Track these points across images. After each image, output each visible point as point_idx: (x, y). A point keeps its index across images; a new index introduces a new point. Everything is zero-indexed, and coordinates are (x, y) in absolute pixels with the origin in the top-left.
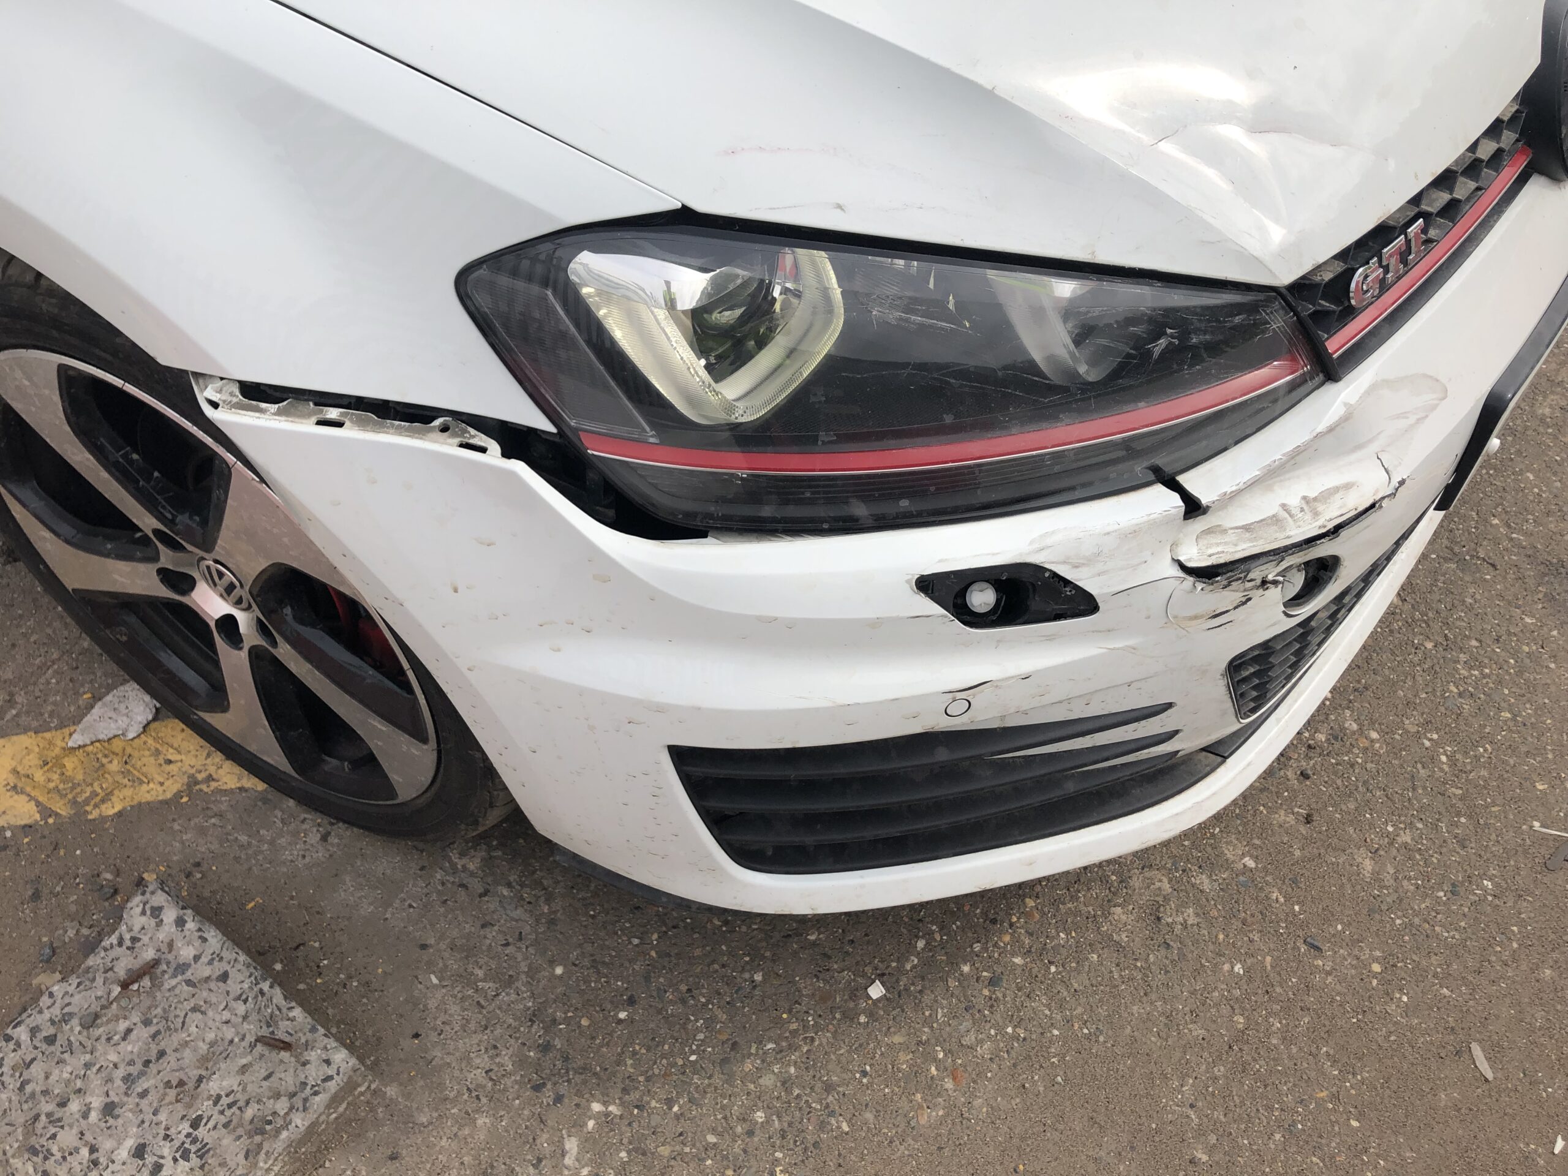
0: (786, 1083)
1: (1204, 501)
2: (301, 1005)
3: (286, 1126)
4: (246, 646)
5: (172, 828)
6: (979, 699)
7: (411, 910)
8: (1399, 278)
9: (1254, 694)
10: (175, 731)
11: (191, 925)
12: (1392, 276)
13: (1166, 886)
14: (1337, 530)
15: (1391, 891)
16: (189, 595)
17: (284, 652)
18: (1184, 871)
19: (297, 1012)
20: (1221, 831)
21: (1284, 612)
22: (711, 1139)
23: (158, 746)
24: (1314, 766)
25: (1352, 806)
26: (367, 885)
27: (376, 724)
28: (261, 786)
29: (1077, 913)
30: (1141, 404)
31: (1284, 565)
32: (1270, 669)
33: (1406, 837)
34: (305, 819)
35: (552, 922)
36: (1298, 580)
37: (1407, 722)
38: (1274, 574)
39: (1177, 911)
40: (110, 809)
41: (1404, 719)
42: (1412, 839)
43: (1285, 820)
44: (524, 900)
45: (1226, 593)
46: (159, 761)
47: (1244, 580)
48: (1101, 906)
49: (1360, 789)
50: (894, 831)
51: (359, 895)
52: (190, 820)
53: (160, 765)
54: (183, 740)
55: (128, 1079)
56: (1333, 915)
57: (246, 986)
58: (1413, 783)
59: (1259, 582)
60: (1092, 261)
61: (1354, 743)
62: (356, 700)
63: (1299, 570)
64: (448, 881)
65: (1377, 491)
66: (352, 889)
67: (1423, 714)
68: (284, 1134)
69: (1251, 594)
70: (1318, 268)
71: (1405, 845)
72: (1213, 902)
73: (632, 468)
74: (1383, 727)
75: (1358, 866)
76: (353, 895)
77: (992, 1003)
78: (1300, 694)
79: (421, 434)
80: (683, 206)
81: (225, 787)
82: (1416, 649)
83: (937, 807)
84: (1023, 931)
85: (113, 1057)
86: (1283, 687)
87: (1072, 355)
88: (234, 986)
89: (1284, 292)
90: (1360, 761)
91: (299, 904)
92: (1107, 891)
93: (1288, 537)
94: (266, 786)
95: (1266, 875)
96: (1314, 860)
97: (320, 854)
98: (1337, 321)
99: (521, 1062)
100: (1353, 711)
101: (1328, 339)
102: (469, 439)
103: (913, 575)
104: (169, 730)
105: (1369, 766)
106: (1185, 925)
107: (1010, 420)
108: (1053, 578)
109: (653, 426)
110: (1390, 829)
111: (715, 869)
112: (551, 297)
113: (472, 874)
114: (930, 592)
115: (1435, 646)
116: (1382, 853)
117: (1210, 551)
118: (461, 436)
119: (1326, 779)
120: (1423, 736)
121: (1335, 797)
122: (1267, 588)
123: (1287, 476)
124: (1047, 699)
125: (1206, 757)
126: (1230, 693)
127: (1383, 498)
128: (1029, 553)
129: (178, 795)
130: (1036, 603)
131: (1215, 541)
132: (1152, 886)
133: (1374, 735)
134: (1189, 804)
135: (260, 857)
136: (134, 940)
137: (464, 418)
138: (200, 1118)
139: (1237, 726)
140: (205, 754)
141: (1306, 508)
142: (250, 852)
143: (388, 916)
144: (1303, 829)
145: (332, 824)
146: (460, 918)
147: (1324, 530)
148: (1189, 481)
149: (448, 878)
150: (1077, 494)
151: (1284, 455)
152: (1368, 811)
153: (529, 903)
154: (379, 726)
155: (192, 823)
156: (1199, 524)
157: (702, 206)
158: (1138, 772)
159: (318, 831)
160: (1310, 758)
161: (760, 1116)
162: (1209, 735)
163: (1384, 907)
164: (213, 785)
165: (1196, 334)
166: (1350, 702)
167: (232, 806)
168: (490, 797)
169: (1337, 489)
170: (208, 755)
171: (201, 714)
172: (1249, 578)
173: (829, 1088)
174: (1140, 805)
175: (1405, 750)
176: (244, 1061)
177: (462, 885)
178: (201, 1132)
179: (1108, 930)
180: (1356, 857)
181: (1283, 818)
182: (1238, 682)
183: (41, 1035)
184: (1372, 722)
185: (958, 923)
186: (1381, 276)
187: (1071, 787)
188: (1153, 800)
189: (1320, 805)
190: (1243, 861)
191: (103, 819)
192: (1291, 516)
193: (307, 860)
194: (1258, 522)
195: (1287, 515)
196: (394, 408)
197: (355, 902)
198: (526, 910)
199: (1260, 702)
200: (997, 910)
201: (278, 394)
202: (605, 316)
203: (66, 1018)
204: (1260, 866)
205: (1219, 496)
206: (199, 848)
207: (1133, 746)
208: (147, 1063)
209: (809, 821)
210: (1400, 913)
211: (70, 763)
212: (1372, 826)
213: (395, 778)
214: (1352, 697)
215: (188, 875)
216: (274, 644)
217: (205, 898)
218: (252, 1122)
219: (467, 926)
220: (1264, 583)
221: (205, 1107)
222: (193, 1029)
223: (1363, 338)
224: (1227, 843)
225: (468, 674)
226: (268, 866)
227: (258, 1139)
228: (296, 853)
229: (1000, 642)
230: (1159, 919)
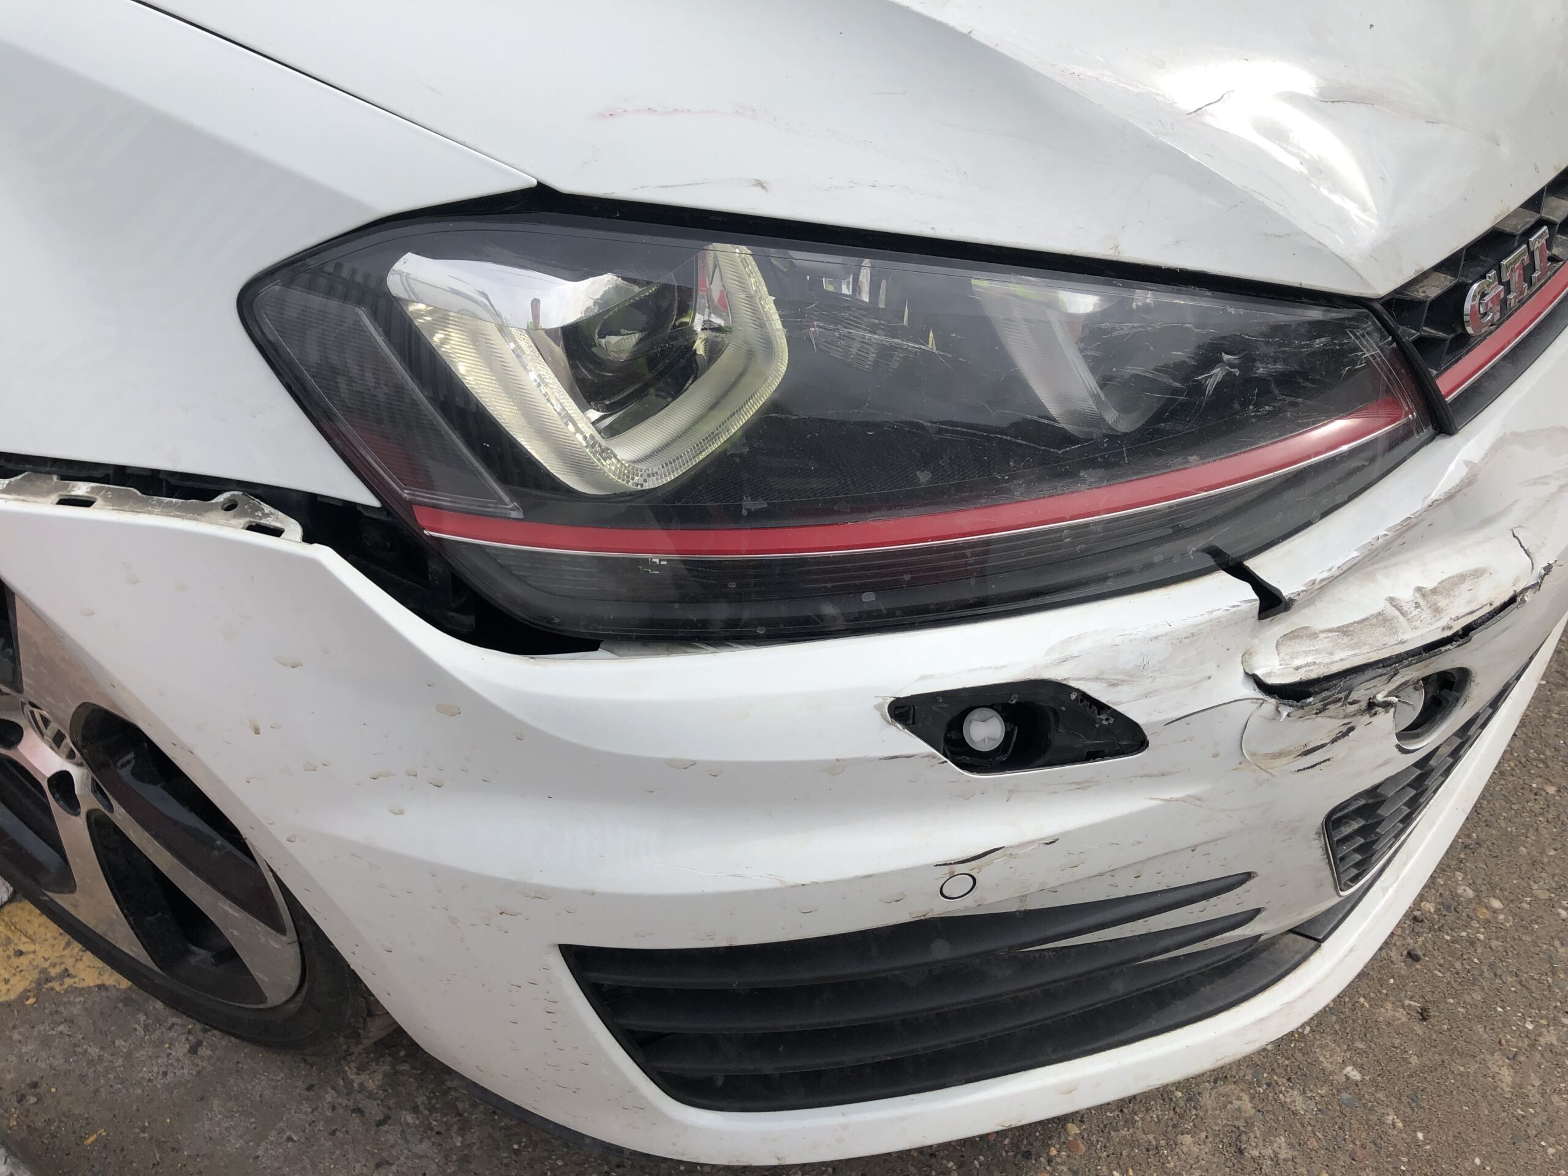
1: (1286, 592)
4: (84, 810)
5: (10, 1038)
6: (986, 873)
7: (290, 1144)
8: (1522, 303)
9: (1358, 857)
10: (27, 915)
12: (1515, 298)
13: (1247, 1105)
14: (1466, 632)
15: (1538, 1110)
16: (16, 748)
17: (120, 816)
18: (1269, 1085)
20: (1312, 1031)
21: (1399, 747)
23: (9, 934)
24: (1424, 944)
25: (1478, 997)
26: (238, 1111)
27: (227, 908)
28: (125, 983)
29: (1133, 1143)
30: (1193, 458)
31: (1398, 680)
32: (1379, 823)
33: (1550, 1037)
34: (173, 1025)
35: (465, 1159)
36: (1417, 701)
37: (1535, 887)
38: (1385, 693)
39: (1264, 1140)
41: (1531, 883)
42: (1559, 1039)
43: (1393, 1016)
44: (432, 1129)
45: (1320, 720)
46: (8, 953)
47: (1346, 701)
48: (1165, 1133)
49: (1486, 974)
50: (883, 1053)
51: (228, 1125)
52: (33, 1027)
53: (9, 957)
54: (40, 925)
56: (1468, 1145)
58: (1552, 965)
59: (1364, 704)
60: (1115, 259)
61: (1471, 914)
62: (202, 878)
63: (1416, 689)
64: (340, 1104)
65: (1517, 580)
66: (219, 1116)
67: (1553, 876)
69: (1354, 721)
70: (1422, 277)
71: (1550, 1048)
72: (1310, 1128)
73: (488, 555)
74: (1506, 893)
75: (1493, 1077)
76: (219, 1125)
78: (1410, 856)
79: (196, 514)
80: (539, 183)
81: (82, 985)
82: (1536, 794)
83: (942, 1020)
84: (1065, 1169)
86: (1390, 847)
87: (1096, 397)
89: (1378, 306)
90: (1482, 937)
91: (151, 1138)
92: (1172, 1113)
93: (1402, 642)
94: (130, 983)
95: (1376, 1091)
96: (1436, 1069)
97: (186, 1071)
98: (1448, 353)
100: (1465, 873)
101: (1438, 376)
102: (261, 518)
103: (884, 698)
104: (26, 913)
105: (1494, 943)
106: (1275, 1160)
107: (1013, 478)
108: (1082, 701)
109: (514, 496)
110: (1530, 1026)
111: (642, 1106)
112: (366, 321)
113: (371, 1096)
114: (910, 722)
115: (1559, 791)
116: (1522, 1058)
117: (1297, 662)
118: (252, 515)
119: (1442, 961)
120: (1557, 905)
121: (1455, 985)
122: (1375, 714)
123: (1393, 560)
124: (1082, 872)
125: (1295, 941)
126: (1328, 858)
127: (1526, 589)
128: (1046, 667)
129: (24, 996)
130: (1059, 737)
131: (1303, 648)
132: (1229, 1106)
133: (1496, 904)
134: (1276, 1005)
135: (111, 1076)
137: (259, 491)
139: (1337, 900)
140: (63, 944)
141: (1422, 602)
142: (100, 1068)
143: (260, 1153)
144: (1419, 1028)
145: (205, 1031)
146: (351, 1156)
147: (1449, 633)
148: (1262, 565)
149: (340, 1100)
150: (1110, 585)
151: (1389, 530)
152: (1500, 1003)
153: (438, 1133)
154: (231, 911)
155: (35, 1033)
156: (1281, 625)
157: (567, 183)
158: (1207, 966)
159: (187, 1039)
160: (1418, 934)
162: (1300, 914)
163: (1532, 1132)
164: (68, 982)
165: (1262, 361)
166: (1461, 862)
167: (86, 1009)
168: (367, 1003)
169: (1462, 578)
170: (68, 944)
171: (51, 894)
172: (1350, 700)
174: (1210, 1008)
175: (1537, 923)
177: (359, 1111)
179: (1175, 1167)
180: (1490, 1065)
181: (1391, 1013)
182: (1338, 841)
184: (1492, 887)
185: (982, 1158)
186: (1502, 295)
187: (1119, 988)
188: (1229, 1000)
189: (1436, 995)
190: (1345, 1072)
192: (1403, 614)
193: (170, 1076)
194: (1358, 622)
195: (1397, 613)
196: (167, 481)
197: (221, 1134)
198: (434, 1143)
199: (1362, 867)
200: (1031, 1139)
201: (10, 466)
202: (444, 341)
204: (1367, 1078)
205: (1305, 585)
206: (39, 1064)
207: (1200, 932)
209: (768, 1042)
210: (1552, 1140)
212: (1506, 1023)
213: (259, 976)
214: (1462, 856)
215: (21, 1099)
216: (111, 808)
217: (36, 1130)
219: (358, 1166)
220: (1371, 706)
223: (1479, 380)
224: (1322, 1047)
225: (287, 844)
226: (119, 1086)
228: (155, 1069)
229: (1012, 793)
230: (1241, 1151)
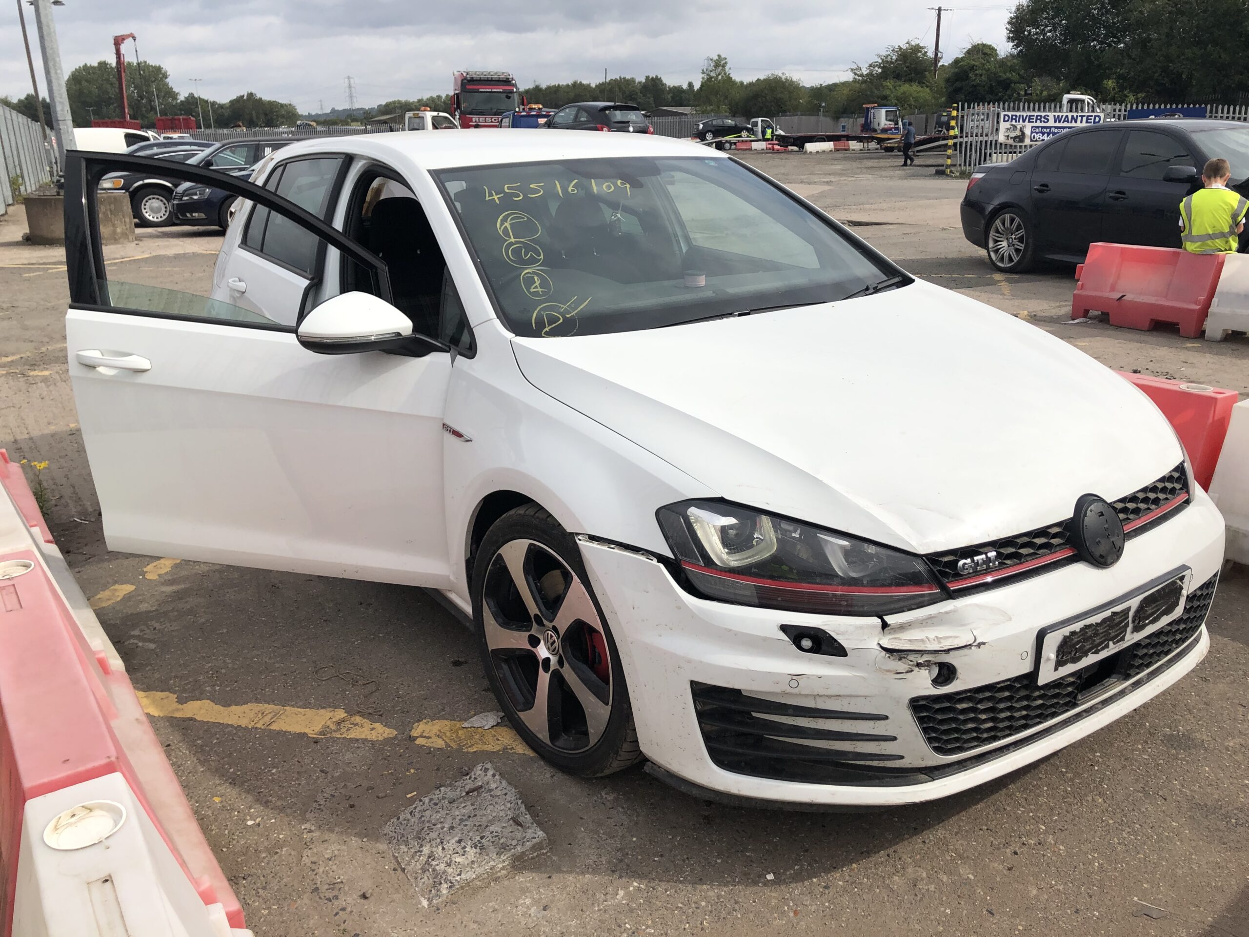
0: (718, 897)
1: (892, 626)
2: (530, 814)
3: (515, 848)
4: (551, 672)
6: (802, 682)
7: (580, 806)
11: (497, 777)
12: (980, 568)
13: (924, 875)
14: (947, 651)
15: (1042, 903)
16: (536, 648)
17: (566, 670)
19: (528, 816)
21: (932, 685)
22: (680, 905)
23: (496, 734)
25: (1036, 870)
26: (565, 795)
31: (925, 658)
33: (1060, 887)
36: (936, 670)
37: (1083, 847)
38: (921, 661)
40: (471, 750)
42: (1063, 889)
45: (901, 664)
46: (494, 739)
47: (907, 659)
49: (1044, 865)
51: (561, 797)
55: (461, 820)
56: (1006, 905)
57: (513, 799)
58: (1075, 869)
59: (915, 663)
62: (586, 686)
63: (936, 666)
65: (968, 642)
66: (558, 795)
67: (1093, 846)
68: (513, 851)
69: (912, 668)
71: (1058, 890)
73: (694, 574)
74: (1069, 845)
75: (1028, 891)
76: (558, 797)
77: (822, 894)
79: (636, 554)
80: (722, 496)
81: (517, 753)
85: (457, 813)
87: (846, 568)
88: (508, 798)
90: (1049, 855)
93: (927, 648)
95: (978, 883)
96: (1006, 883)
97: (549, 781)
98: (952, 576)
99: (609, 862)
102: (649, 557)
103: (781, 624)
104: (502, 729)
105: (1053, 858)
106: (928, 890)
108: (830, 638)
109: (703, 561)
110: (1053, 883)
112: (681, 519)
113: (609, 801)
114: (785, 631)
116: (1044, 890)
117: (893, 643)
118: (647, 556)
119: (1027, 857)
120: (1089, 854)
121: (1029, 865)
122: (920, 668)
123: (931, 628)
126: (915, 722)
127: (971, 645)
128: (821, 625)
129: (499, 751)
130: (824, 647)
131: (896, 641)
133: (1063, 847)
136: (475, 778)
137: (649, 552)
138: (484, 836)
141: (936, 640)
143: (570, 806)
144: (1005, 872)
146: (599, 813)
147: (943, 649)
148: (886, 618)
149: (598, 800)
151: (924, 616)
152: (1044, 874)
154: (592, 700)
155: (502, 760)
156: (888, 632)
161: (703, 904)
163: (1035, 908)
164: (513, 751)
167: (519, 759)
171: (519, 714)
172: (911, 660)
173: (736, 902)
175: (1076, 857)
176: (504, 825)
177: (603, 803)
178: (483, 841)
180: (1029, 888)
181: (996, 865)
182: (919, 717)
183: (433, 802)
186: (973, 566)
189: (1019, 865)
190: (968, 875)
191: (468, 753)
192: (929, 641)
193: (544, 782)
194: (915, 640)
195: (926, 640)
201: (598, 540)
203: (444, 798)
204: (976, 879)
205: (898, 626)
208: (469, 817)
210: (1043, 912)
211: (460, 732)
212: (1043, 879)
213: (591, 731)
216: (563, 667)
218: (502, 844)
219: (601, 816)
220: (918, 665)
221: (487, 834)
222: (489, 811)
223: (967, 587)
227: (503, 850)
228: (540, 778)
229: (810, 660)
230: (915, 885)
